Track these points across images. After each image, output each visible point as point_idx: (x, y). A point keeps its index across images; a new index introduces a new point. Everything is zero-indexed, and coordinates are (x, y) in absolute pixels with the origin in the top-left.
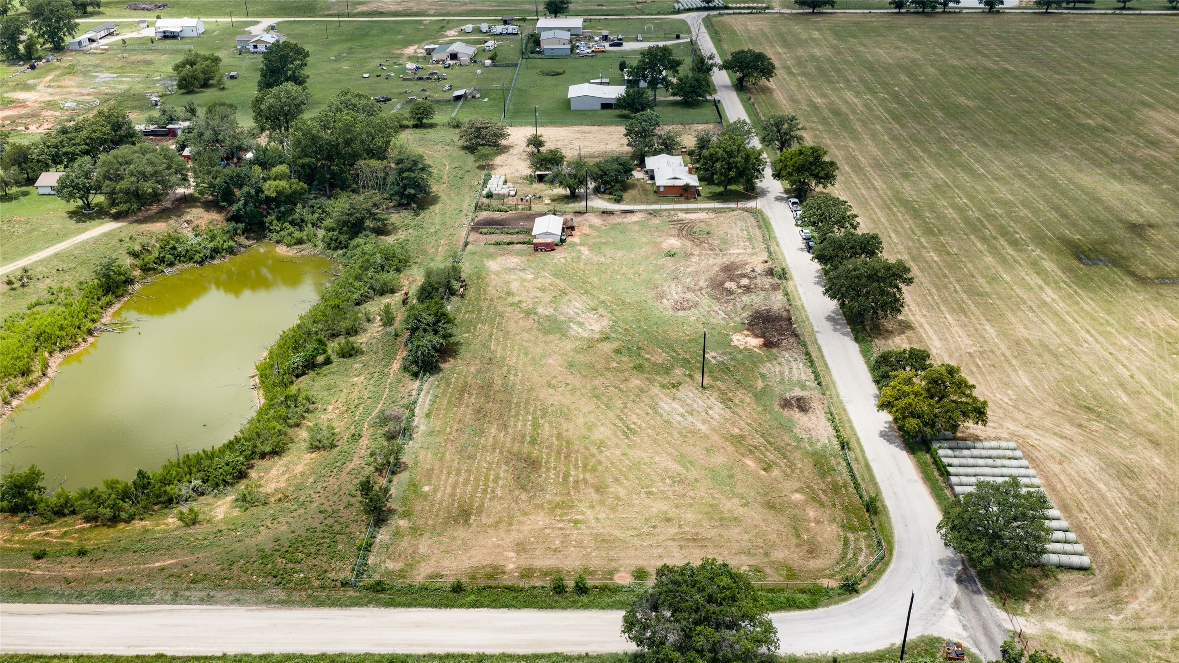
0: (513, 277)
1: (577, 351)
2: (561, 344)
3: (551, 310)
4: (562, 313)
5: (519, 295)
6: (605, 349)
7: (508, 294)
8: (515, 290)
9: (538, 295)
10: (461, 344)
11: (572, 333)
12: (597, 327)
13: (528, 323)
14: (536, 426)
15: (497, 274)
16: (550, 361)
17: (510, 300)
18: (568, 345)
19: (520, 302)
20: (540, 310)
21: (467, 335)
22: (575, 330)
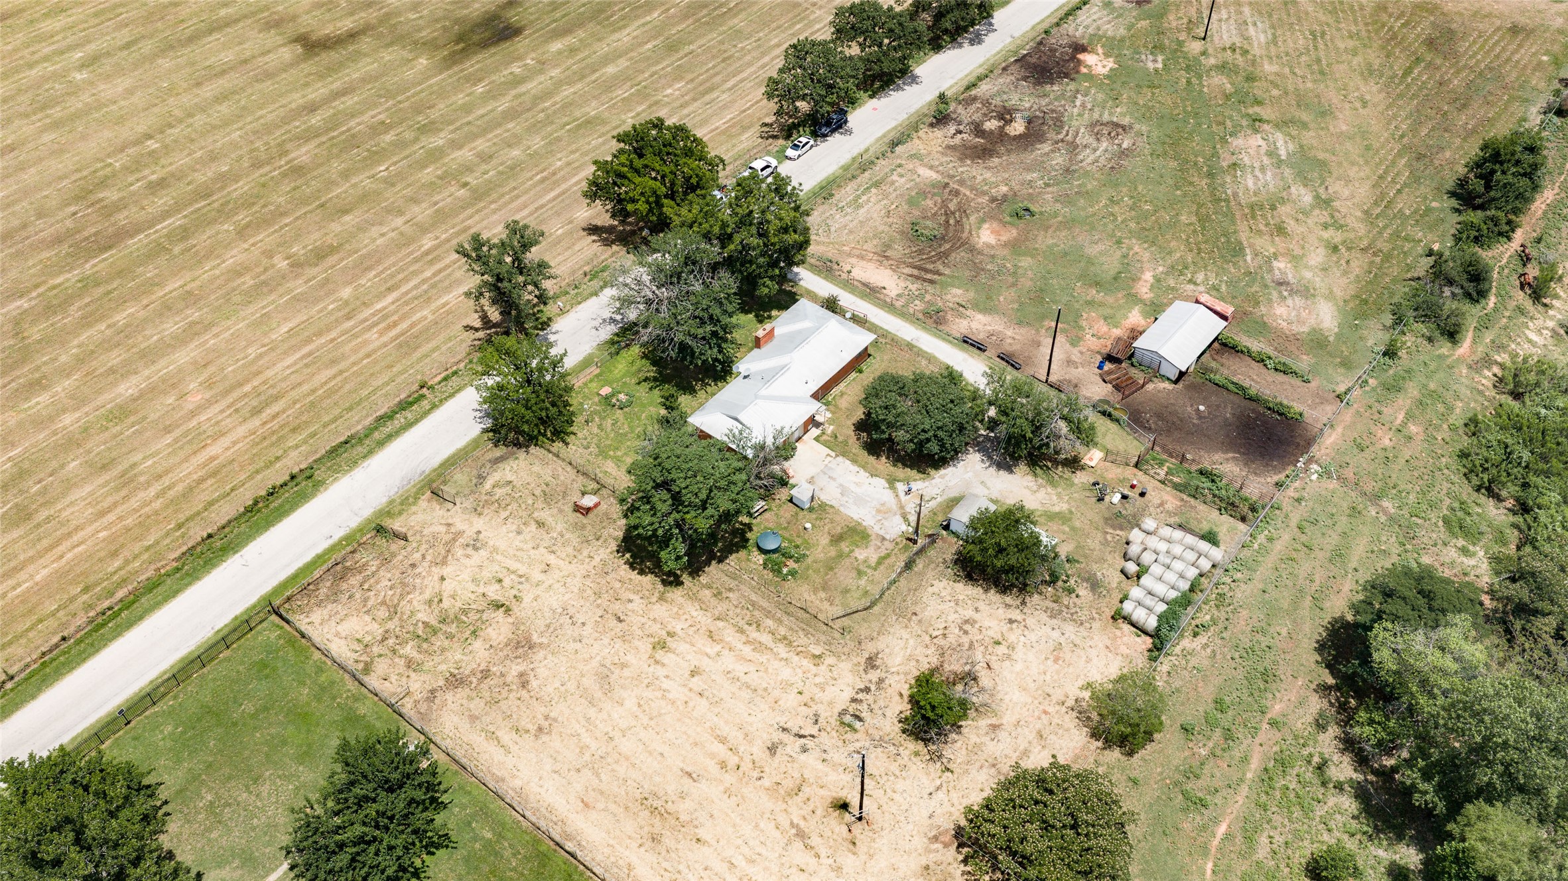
0: (1308, 275)
1: (1305, 126)
2: (1315, 142)
3: (1293, 189)
4: (1283, 179)
5: (1320, 239)
6: (1269, 111)
7: (1335, 249)
8: (1322, 251)
9: (1292, 222)
10: (1448, 192)
11: (1291, 147)
12: (1256, 141)
13: (1336, 187)
14: (1408, 71)
15: (1330, 296)
16: (1344, 128)
17: (1337, 237)
18: (1309, 137)
19: (1325, 226)
20: (1307, 198)
21: (1434, 204)
22: (1287, 148)
